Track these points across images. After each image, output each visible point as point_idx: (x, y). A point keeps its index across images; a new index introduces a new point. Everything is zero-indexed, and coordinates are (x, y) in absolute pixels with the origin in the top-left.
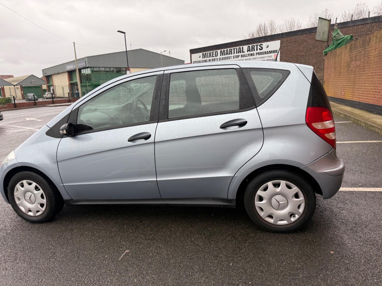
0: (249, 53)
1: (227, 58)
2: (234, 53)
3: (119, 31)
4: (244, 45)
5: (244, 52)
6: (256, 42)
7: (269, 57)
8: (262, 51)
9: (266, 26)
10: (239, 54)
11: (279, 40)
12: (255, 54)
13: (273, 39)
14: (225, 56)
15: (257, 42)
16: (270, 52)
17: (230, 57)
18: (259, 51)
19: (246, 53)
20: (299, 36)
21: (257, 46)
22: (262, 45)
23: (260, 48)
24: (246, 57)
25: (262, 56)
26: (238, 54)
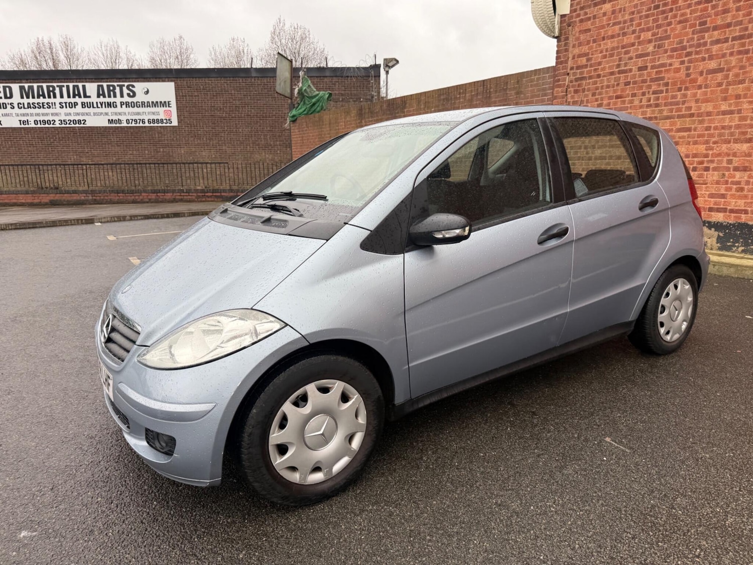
0: (102, 99)
1: (43, 105)
2: (62, 96)
4: (86, 82)
5: (89, 97)
6: (117, 78)
7: (154, 113)
8: (134, 100)
10: (74, 99)
11: (171, 81)
12: (119, 105)
13: (160, 78)
14: (36, 100)
15: (120, 79)
16: (155, 104)
17: (51, 105)
18: (126, 99)
19: (94, 99)
21: (121, 87)
22: (133, 86)
23: (129, 92)
24: (96, 109)
25: (136, 110)
26: (72, 100)
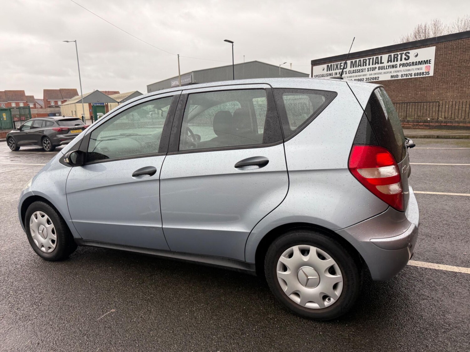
0: (390, 64)
1: (360, 71)
2: (369, 65)
3: (226, 41)
4: (383, 54)
5: (383, 63)
6: (400, 50)
7: (418, 69)
8: (408, 62)
9: (427, 27)
10: (375, 65)
11: (434, 46)
12: (398, 66)
13: (426, 45)
14: (357, 68)
15: (402, 49)
16: (420, 63)
17: (363, 70)
18: (404, 61)
19: (386, 64)
20: (465, 39)
21: (401, 54)
22: (409, 53)
23: (405, 57)
24: (388, 69)
25: (408, 68)
26: (374, 66)
